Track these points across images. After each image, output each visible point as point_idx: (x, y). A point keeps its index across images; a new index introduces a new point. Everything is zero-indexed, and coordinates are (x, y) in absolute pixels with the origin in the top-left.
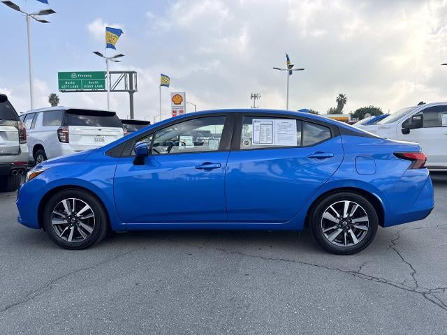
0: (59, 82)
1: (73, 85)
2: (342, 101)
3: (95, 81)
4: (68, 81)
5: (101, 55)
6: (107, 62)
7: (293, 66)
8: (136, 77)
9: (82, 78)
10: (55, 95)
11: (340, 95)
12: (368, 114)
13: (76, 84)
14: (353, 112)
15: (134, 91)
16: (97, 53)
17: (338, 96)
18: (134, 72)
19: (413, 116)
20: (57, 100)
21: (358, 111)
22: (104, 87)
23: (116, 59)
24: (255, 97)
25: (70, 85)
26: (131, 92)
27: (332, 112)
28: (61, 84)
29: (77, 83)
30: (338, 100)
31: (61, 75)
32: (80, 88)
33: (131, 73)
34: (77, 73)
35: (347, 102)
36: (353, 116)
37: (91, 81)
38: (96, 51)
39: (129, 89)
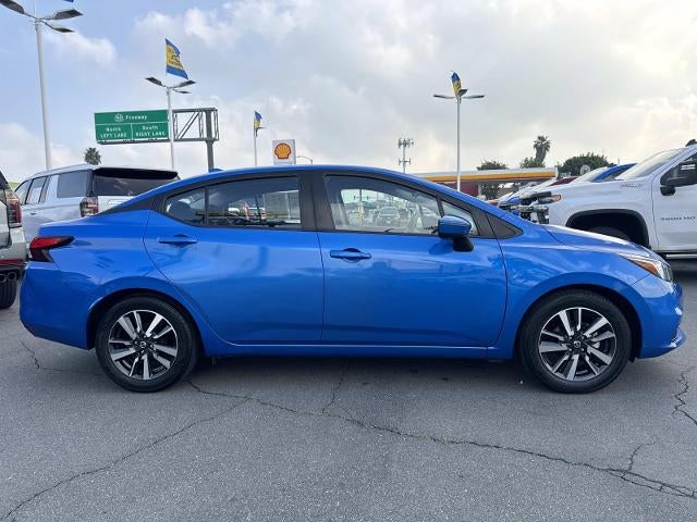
0: (97, 127)
1: (118, 132)
2: (542, 147)
3: (153, 125)
4: (110, 126)
5: (159, 83)
6: (168, 93)
7: (465, 91)
8: (216, 116)
9: (132, 121)
10: (94, 150)
11: (539, 138)
12: (586, 167)
13: (122, 131)
14: (562, 164)
15: (215, 140)
16: (152, 80)
17: (536, 139)
18: (213, 110)
19: (681, 164)
20: (98, 157)
21: (569, 162)
22: (167, 135)
23: (184, 89)
24: (405, 144)
25: (113, 132)
26: (210, 141)
27: (528, 164)
28: (99, 131)
29: (126, 129)
30: (535, 146)
31: (99, 117)
32: (129, 136)
33: (208, 111)
34: (124, 114)
35: (551, 149)
36: (562, 170)
37: (146, 125)
38: (150, 77)
39: (205, 136)
